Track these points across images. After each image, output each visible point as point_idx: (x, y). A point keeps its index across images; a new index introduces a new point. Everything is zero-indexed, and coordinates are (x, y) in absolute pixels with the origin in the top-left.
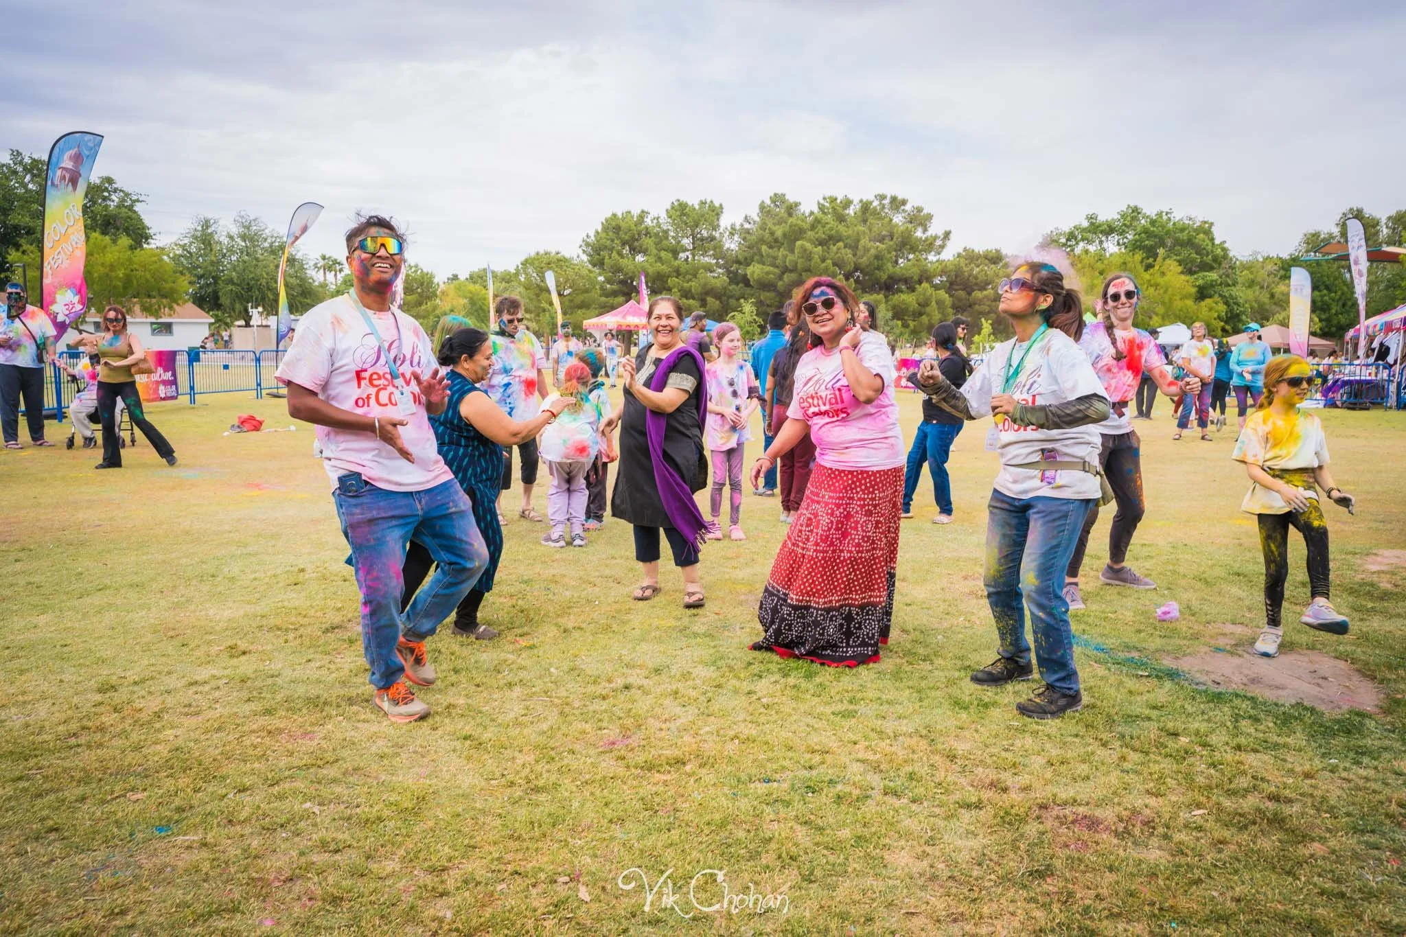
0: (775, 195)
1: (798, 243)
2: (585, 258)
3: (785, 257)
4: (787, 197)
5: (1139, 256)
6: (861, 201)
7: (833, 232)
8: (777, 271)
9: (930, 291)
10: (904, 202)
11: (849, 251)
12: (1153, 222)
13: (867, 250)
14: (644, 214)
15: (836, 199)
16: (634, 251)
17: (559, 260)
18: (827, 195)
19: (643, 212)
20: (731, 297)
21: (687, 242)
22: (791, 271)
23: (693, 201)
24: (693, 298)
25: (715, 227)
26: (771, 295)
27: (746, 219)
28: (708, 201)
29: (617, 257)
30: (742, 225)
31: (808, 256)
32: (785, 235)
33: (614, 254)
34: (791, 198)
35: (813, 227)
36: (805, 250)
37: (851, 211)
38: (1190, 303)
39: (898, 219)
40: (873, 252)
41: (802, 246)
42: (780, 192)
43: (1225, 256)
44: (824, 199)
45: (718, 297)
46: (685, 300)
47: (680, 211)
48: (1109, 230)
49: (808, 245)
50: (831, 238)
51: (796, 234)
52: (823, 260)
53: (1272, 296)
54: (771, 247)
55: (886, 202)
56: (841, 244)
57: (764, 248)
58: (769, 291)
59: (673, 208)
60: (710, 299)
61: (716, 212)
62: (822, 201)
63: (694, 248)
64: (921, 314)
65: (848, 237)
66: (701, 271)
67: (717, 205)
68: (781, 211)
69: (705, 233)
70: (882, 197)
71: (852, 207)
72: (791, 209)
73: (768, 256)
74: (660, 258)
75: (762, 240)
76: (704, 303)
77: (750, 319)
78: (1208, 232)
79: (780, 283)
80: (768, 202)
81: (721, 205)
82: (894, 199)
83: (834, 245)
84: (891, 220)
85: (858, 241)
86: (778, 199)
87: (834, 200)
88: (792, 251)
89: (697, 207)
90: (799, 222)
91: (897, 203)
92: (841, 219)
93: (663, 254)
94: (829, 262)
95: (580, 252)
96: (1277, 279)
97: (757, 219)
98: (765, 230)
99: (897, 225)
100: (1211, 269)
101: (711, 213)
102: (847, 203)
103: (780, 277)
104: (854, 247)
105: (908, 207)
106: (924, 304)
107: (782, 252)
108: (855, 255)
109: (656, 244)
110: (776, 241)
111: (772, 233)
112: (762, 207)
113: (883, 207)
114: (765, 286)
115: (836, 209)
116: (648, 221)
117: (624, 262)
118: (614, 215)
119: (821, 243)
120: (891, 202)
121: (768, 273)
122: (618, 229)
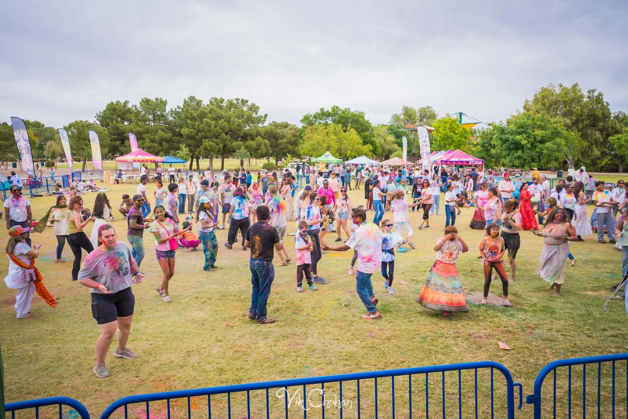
0: (191, 96)
1: (204, 120)
2: (98, 122)
3: (199, 125)
4: (196, 98)
5: (340, 126)
6: (228, 100)
7: (219, 114)
8: (195, 131)
9: (261, 140)
10: (247, 101)
11: (226, 123)
12: (344, 112)
13: (234, 122)
14: (127, 102)
15: (217, 99)
16: (123, 119)
17: (88, 125)
18: (213, 97)
19: (126, 101)
20: (175, 142)
21: (151, 117)
22: (201, 131)
23: (153, 98)
24: (156, 143)
25: (165, 110)
26: (193, 141)
27: (178, 107)
28: (159, 98)
29: (116, 123)
30: (175, 109)
31: (209, 125)
32: (198, 115)
33: (114, 121)
34: (198, 98)
35: (210, 112)
36: (208, 123)
37: (224, 104)
38: (360, 146)
39: (245, 109)
40: (236, 123)
41: (206, 121)
42: (192, 95)
43: (370, 126)
44: (212, 98)
45: (168, 142)
46: (152, 144)
47: (146, 102)
48: (328, 115)
49: (208, 120)
50: (218, 117)
51: (203, 115)
52: (216, 127)
53: (385, 141)
54: (191, 120)
55: (240, 101)
56: (223, 120)
57: (189, 121)
58: (192, 140)
59: (143, 101)
60: (164, 143)
61: (164, 103)
62: (211, 100)
63: (154, 120)
64: (258, 149)
65: (226, 117)
66: (160, 130)
67: (164, 100)
68: (194, 104)
69: (159, 113)
70: (237, 100)
71: (224, 102)
72: (199, 103)
73: (191, 124)
74: (138, 124)
75: (187, 117)
76: (161, 144)
77: (186, 153)
78: (363, 117)
79: (197, 136)
80: (187, 99)
81: (166, 100)
82: (243, 100)
83: (220, 120)
84: (242, 109)
85: (230, 118)
86: (192, 98)
87: (216, 99)
88: (202, 122)
89: (154, 101)
90: (204, 110)
91: (244, 102)
92: (221, 108)
93: (139, 122)
94: (218, 128)
95: (96, 120)
96: (387, 134)
97: (182, 107)
98: (188, 113)
99: (245, 112)
100: (366, 131)
101: (161, 104)
102: (222, 101)
103: (197, 134)
104: (229, 121)
105: (249, 104)
106: (259, 145)
107: (197, 123)
108: (229, 124)
109: (135, 117)
110: (194, 117)
111: (191, 114)
112: (185, 102)
113: (238, 103)
114: (190, 137)
115: (218, 103)
116: (130, 106)
117: (120, 125)
118: (112, 103)
119: (214, 119)
120: (242, 102)
121: (191, 132)
122: (114, 110)
